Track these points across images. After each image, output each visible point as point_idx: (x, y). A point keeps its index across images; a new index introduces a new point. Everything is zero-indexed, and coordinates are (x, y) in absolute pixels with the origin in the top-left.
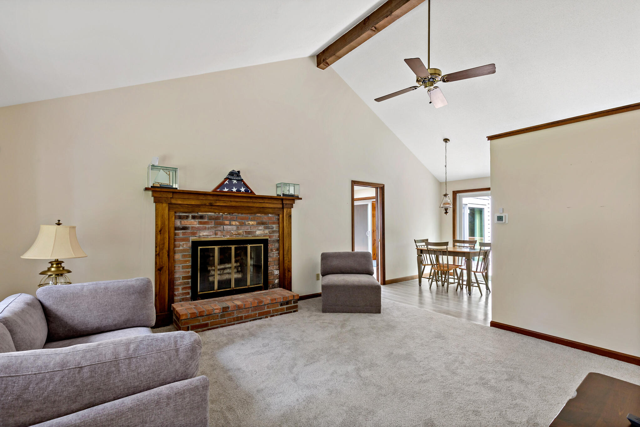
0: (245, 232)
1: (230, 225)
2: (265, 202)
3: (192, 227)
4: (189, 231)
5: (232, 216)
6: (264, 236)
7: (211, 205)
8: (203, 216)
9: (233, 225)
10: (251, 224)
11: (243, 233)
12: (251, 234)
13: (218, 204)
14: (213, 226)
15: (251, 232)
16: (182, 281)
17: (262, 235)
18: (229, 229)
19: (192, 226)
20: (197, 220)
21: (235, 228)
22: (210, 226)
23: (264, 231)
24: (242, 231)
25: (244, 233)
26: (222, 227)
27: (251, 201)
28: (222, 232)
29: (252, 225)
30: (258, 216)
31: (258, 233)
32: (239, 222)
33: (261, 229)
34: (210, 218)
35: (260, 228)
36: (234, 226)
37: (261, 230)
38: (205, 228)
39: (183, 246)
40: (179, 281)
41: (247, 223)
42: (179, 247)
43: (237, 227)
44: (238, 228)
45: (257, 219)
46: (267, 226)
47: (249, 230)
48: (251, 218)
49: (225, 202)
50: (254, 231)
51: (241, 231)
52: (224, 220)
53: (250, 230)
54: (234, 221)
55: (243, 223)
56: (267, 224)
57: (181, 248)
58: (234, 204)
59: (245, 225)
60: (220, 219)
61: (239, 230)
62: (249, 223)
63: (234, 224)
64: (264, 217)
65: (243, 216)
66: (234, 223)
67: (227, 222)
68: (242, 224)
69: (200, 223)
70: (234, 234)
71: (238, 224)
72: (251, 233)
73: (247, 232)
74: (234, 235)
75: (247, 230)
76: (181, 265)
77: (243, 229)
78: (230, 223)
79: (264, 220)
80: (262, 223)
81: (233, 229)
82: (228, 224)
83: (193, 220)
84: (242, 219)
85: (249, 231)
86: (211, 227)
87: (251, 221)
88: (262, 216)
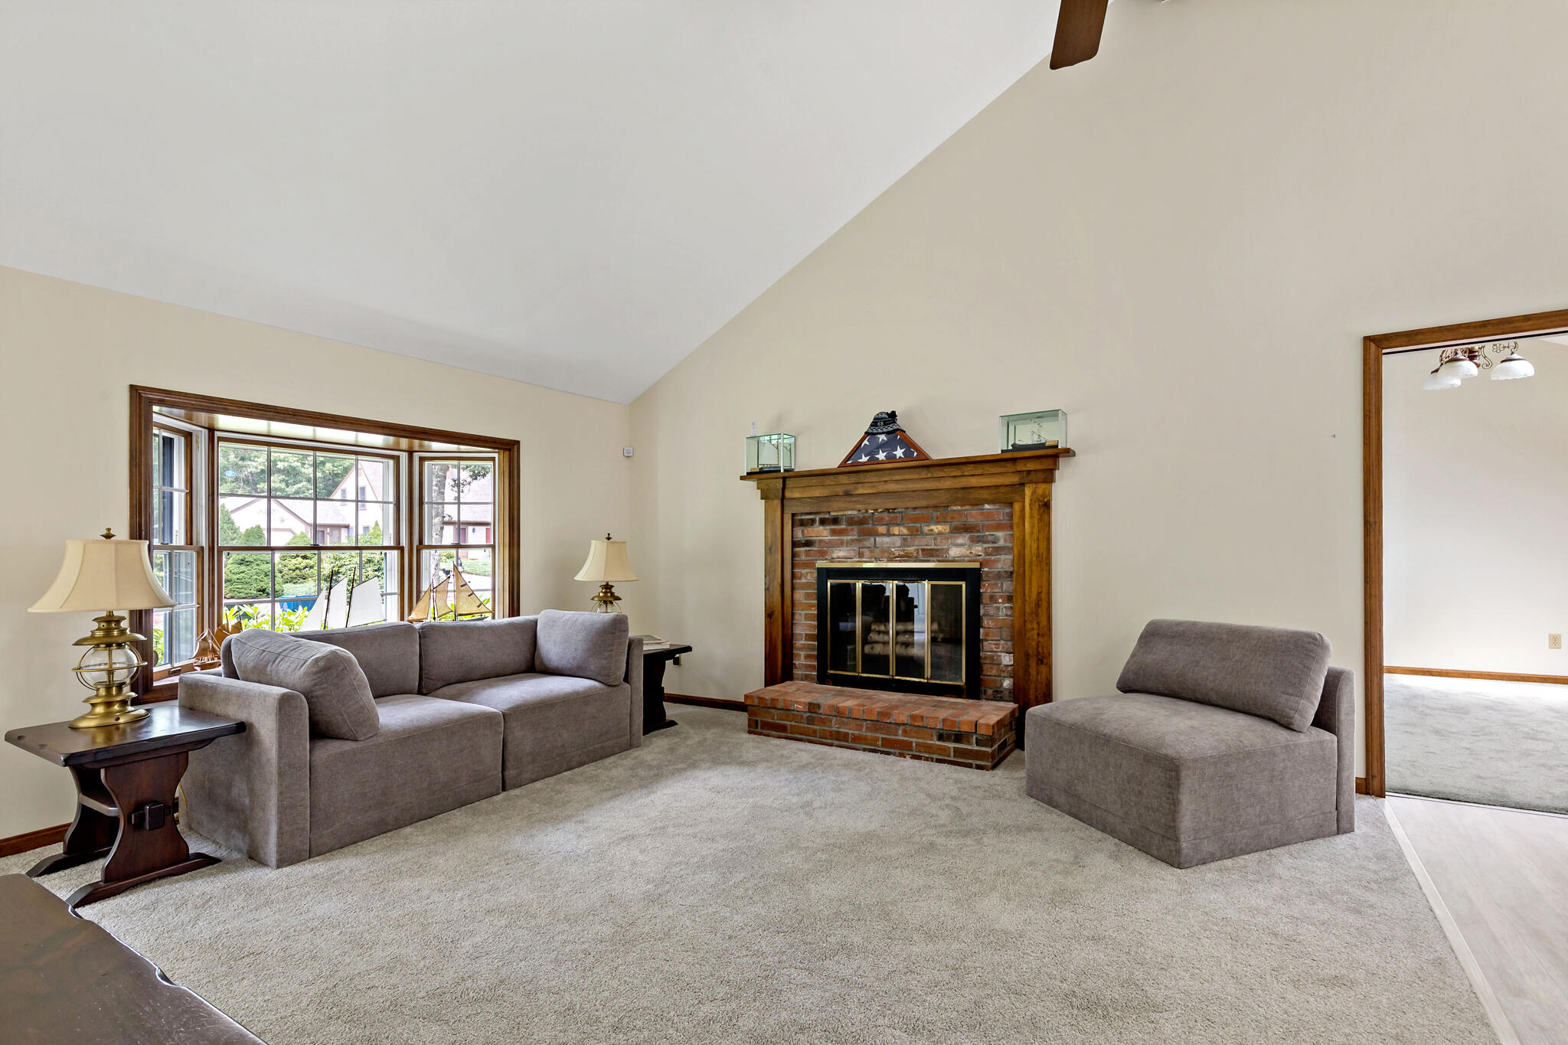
0: (923, 550)
1: (889, 534)
2: (966, 473)
3: (821, 541)
4: (816, 549)
5: (892, 515)
6: (970, 561)
7: (847, 494)
8: (838, 518)
9: (894, 535)
10: (936, 531)
11: (918, 553)
12: (937, 556)
13: (861, 491)
14: (856, 537)
15: (937, 550)
16: (806, 642)
17: (966, 559)
18: (887, 543)
19: (819, 538)
20: (828, 527)
21: (898, 541)
22: (849, 538)
23: (970, 548)
24: (915, 547)
25: (920, 552)
26: (872, 539)
27: (929, 475)
28: (872, 552)
29: (940, 533)
30: (954, 511)
31: (954, 552)
32: (908, 528)
33: (963, 542)
34: (851, 521)
35: (960, 541)
36: (896, 538)
37: (962, 545)
38: (841, 544)
39: (806, 578)
40: (801, 642)
41: (926, 529)
42: (800, 578)
43: (904, 539)
44: (905, 542)
45: (952, 518)
46: (978, 536)
47: (931, 545)
48: (937, 518)
49: (874, 486)
50: (943, 549)
51: (911, 549)
52: (877, 525)
53: (933, 547)
54: (898, 525)
55: (917, 530)
56: (978, 531)
57: (803, 580)
58: (892, 487)
59: (922, 533)
60: (869, 524)
61: (908, 546)
62: (932, 530)
63: (897, 533)
64: (971, 513)
65: (916, 512)
66: (896, 530)
67: (882, 529)
68: (915, 533)
69: (834, 532)
70: (897, 554)
71: (905, 531)
72: (937, 553)
73: (927, 550)
74: (895, 557)
75: (926, 545)
76: (803, 613)
77: (917, 543)
78: (888, 530)
79: (971, 521)
80: (966, 529)
81: (894, 544)
82: (885, 533)
83: (821, 528)
84: (915, 520)
85: (931, 550)
86: (852, 540)
87: (938, 523)
88: (966, 510)
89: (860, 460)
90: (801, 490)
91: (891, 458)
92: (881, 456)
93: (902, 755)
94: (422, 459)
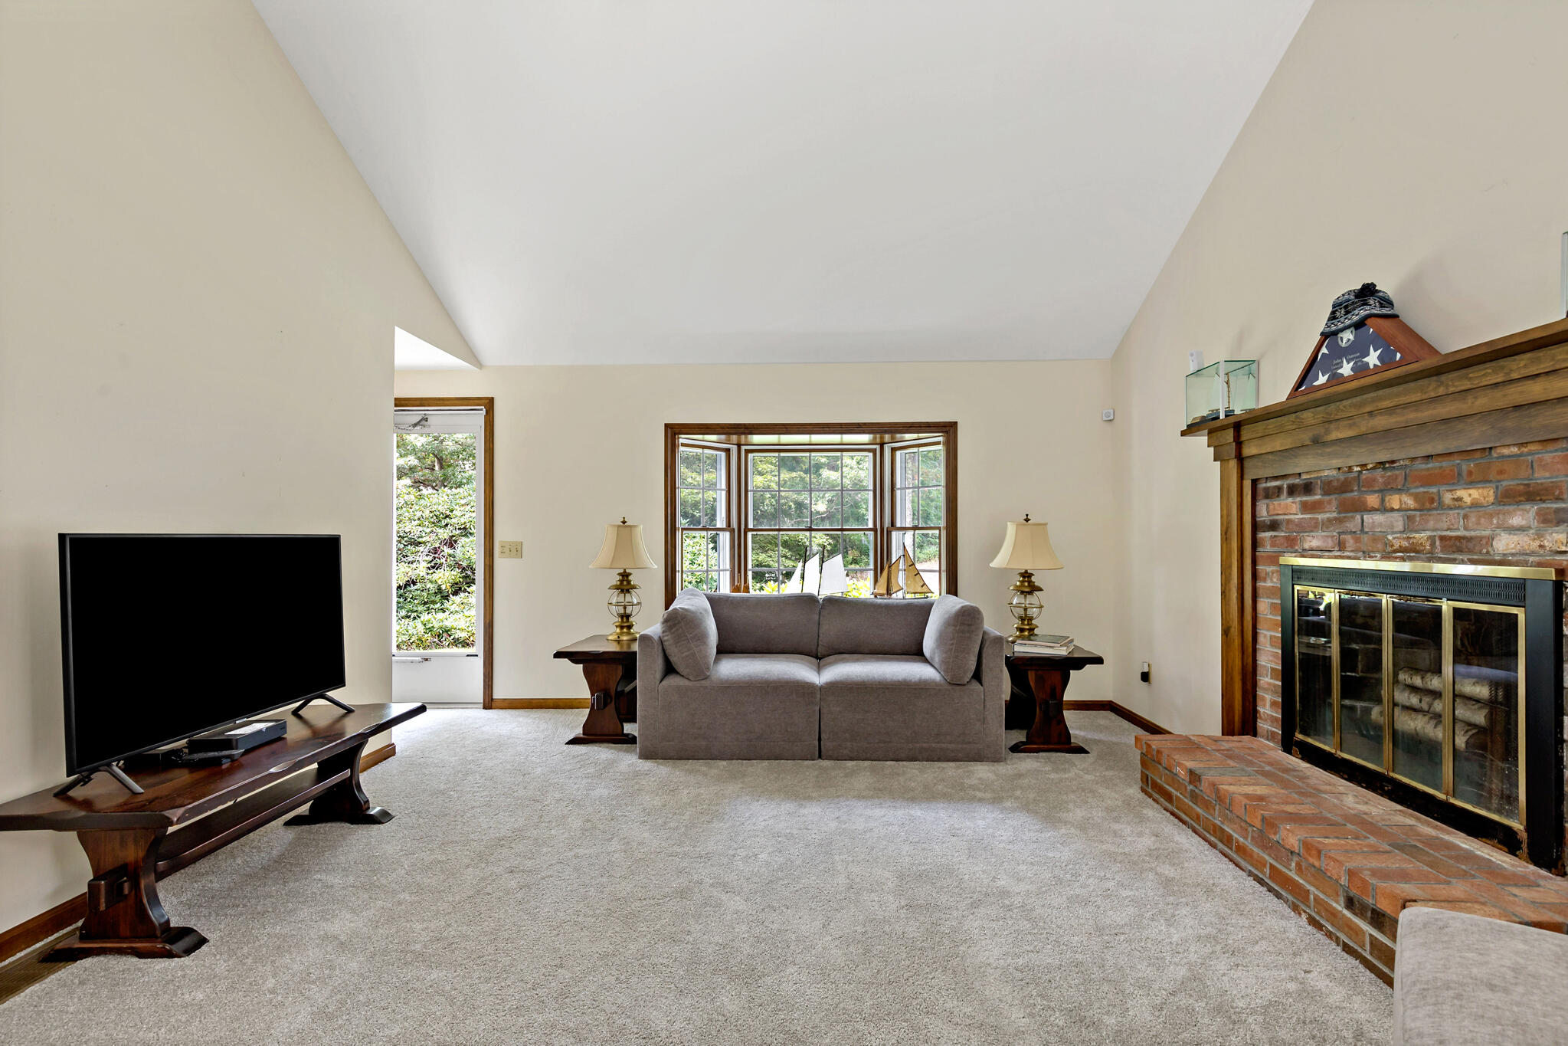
0: (1442, 538)
1: (1384, 509)
2: (1515, 376)
3: (1289, 521)
4: (1283, 534)
5: (1389, 474)
6: (1539, 565)
7: (1316, 441)
8: (1311, 483)
9: (1392, 510)
10: (1468, 500)
11: (1433, 544)
12: (1470, 551)
13: (1335, 435)
14: (1335, 515)
15: (1469, 539)
16: (1272, 681)
17: (1531, 559)
18: (1380, 525)
19: (1286, 517)
20: (1299, 499)
21: (1398, 521)
22: (1328, 515)
23: (1539, 535)
24: (1429, 533)
25: (1438, 543)
26: (1358, 517)
27: (1441, 391)
28: (1357, 540)
29: (1475, 505)
30: (1504, 456)
31: (1504, 543)
32: (1416, 497)
33: (1524, 523)
34: (1329, 488)
35: (1517, 520)
36: (1395, 515)
37: (1521, 529)
38: (1314, 526)
39: (1272, 581)
40: (1266, 680)
41: (1448, 498)
42: (1265, 580)
43: (1409, 518)
44: (1410, 524)
45: (1501, 472)
46: (1557, 510)
47: (1458, 529)
48: (1470, 473)
49: (1354, 424)
50: (1481, 538)
51: (1421, 537)
52: (1366, 492)
53: (1461, 533)
54: (1399, 491)
55: (1432, 500)
56: (1558, 499)
57: (1269, 584)
58: (1382, 422)
59: (1441, 506)
60: (1352, 491)
61: (1417, 531)
62: (1459, 499)
63: (1396, 507)
64: (1541, 460)
65: (1430, 465)
66: (1394, 501)
67: (1372, 500)
68: (1430, 504)
69: (1306, 508)
70: (1397, 546)
71: (1410, 502)
72: (1470, 545)
73: (1451, 538)
74: (1395, 551)
75: (1448, 529)
76: (1269, 634)
77: (1431, 524)
78: (1383, 501)
79: (1542, 476)
80: (1531, 495)
81: (1392, 526)
82: (1376, 506)
83: (1290, 500)
84: (1428, 480)
85: (1459, 538)
86: (1330, 520)
87: (1471, 483)
88: (1530, 453)
89: (1316, 384)
90: (1256, 442)
91: (1361, 370)
92: (1346, 369)
93: (1295, 908)
94: (894, 450)
